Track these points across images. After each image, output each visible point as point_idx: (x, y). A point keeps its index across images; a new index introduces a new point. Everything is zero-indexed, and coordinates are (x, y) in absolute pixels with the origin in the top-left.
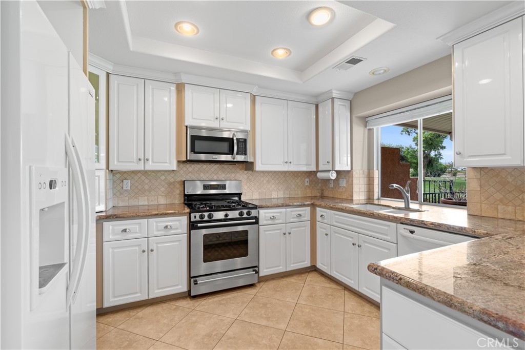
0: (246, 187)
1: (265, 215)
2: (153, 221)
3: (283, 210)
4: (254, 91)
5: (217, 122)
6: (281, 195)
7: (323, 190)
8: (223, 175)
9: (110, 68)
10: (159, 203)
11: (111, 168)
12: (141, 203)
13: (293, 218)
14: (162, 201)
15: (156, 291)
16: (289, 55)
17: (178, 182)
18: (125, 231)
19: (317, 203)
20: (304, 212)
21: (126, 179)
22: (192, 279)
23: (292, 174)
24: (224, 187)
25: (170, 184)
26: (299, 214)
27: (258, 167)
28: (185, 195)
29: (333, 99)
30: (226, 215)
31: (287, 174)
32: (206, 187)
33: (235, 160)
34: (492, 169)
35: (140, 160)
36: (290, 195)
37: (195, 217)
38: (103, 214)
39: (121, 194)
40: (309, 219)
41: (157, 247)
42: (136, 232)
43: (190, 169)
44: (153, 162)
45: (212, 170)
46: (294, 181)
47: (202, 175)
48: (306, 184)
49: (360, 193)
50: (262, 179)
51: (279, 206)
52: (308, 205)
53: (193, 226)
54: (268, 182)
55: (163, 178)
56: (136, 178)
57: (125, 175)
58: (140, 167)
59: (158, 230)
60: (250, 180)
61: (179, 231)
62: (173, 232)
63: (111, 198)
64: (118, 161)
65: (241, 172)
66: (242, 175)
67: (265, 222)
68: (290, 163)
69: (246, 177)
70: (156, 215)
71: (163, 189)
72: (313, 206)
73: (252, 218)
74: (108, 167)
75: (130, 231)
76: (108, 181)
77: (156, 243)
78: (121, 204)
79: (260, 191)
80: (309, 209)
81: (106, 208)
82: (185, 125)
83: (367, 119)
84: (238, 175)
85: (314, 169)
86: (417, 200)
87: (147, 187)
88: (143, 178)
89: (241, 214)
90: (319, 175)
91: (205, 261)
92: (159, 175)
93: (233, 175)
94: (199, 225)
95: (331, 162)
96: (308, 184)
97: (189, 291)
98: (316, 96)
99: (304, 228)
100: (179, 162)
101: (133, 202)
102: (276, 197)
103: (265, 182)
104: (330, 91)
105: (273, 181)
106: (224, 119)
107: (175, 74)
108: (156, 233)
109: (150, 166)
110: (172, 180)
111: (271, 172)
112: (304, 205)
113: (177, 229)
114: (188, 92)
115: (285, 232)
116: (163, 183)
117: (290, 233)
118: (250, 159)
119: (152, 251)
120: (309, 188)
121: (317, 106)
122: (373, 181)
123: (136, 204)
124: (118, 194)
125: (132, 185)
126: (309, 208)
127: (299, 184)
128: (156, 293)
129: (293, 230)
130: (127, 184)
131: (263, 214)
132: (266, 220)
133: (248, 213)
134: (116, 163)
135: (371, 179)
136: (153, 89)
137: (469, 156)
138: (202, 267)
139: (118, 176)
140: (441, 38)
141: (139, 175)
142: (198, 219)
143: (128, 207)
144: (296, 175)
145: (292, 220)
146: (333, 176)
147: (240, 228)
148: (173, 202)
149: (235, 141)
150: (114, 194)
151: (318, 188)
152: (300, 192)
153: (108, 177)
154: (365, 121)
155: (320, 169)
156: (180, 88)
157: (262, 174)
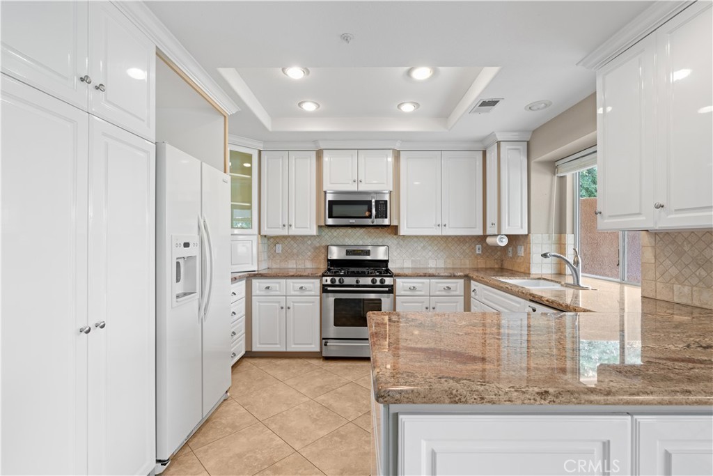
0: (395, 254)
1: (403, 286)
2: (290, 281)
3: (426, 281)
4: (398, 146)
5: (356, 184)
6: (441, 264)
7: (502, 261)
8: (370, 240)
9: (261, 147)
10: (306, 267)
11: (263, 233)
12: (290, 266)
13: (439, 291)
14: (309, 265)
15: (293, 346)
16: (418, 107)
17: (324, 247)
18: (268, 288)
19: (474, 275)
20: (455, 285)
21: (278, 243)
22: (324, 340)
23: (456, 239)
24: (368, 253)
25: (316, 248)
26: (448, 287)
27: (403, 231)
28: (328, 260)
29: (499, 143)
30: (357, 281)
31: (450, 239)
32: (348, 253)
33: (374, 224)
34: (667, 233)
35: (284, 226)
36: (453, 264)
37: (326, 281)
38: (256, 272)
39: (274, 257)
40: (463, 294)
41: (294, 306)
42: (277, 291)
43: (335, 234)
44: (295, 227)
45: (358, 234)
46: (459, 248)
47: (347, 240)
48: (477, 252)
49: (544, 265)
50: (416, 245)
51: (420, 276)
52: (460, 277)
53: (324, 289)
54: (424, 248)
55: (309, 242)
56: (286, 242)
57: (278, 240)
58: (285, 232)
59: (295, 291)
60: (401, 246)
61: (313, 293)
62: (307, 293)
63: (264, 260)
64: (268, 228)
65: (389, 237)
66: (391, 240)
67: (403, 293)
68: (445, 225)
69: (395, 242)
70: (293, 277)
71: (309, 253)
72: (467, 278)
73: (387, 286)
74: (260, 233)
75: (271, 289)
76: (260, 245)
77: (293, 302)
78: (274, 266)
79: (413, 258)
80: (461, 281)
81: (258, 268)
82: (324, 190)
83: (557, 164)
84: (386, 240)
85: (481, 233)
86: (617, 276)
87: (295, 251)
88: (292, 242)
89: (373, 281)
90: (489, 240)
91: (335, 325)
92: (306, 239)
93: (381, 240)
94: (329, 288)
95: (496, 224)
96: (480, 252)
97: (321, 352)
98: (482, 140)
99: (455, 304)
100: (320, 227)
101: (284, 265)
102: (434, 266)
103: (419, 248)
104: (493, 134)
105: (430, 248)
106: (363, 182)
107: (315, 142)
108: (293, 293)
109: (294, 231)
110: (318, 245)
111: (427, 236)
112: (454, 277)
113: (310, 291)
114: (326, 158)
115: (428, 306)
116: (309, 247)
117: (434, 308)
118: (394, 223)
119: (289, 308)
120: (482, 256)
121: (484, 153)
122: (565, 249)
123: (286, 266)
124: (271, 257)
125: (283, 248)
126: (463, 280)
127: (467, 251)
128: (293, 348)
129: (439, 304)
130: (279, 248)
131: (400, 283)
132: (405, 290)
133: (382, 281)
134: (266, 229)
135: (562, 246)
136: (295, 159)
137: (610, 216)
138: (333, 331)
139: (272, 240)
140: (581, 64)
141: (289, 239)
142: (329, 282)
143: (280, 269)
144: (462, 240)
145: (438, 293)
146: (505, 242)
147: (373, 296)
148: (319, 267)
149: (373, 204)
150: (269, 257)
151: (496, 257)
152: (467, 262)
153: (260, 242)
154: (553, 165)
155: (488, 233)
156: (319, 154)
157: (415, 239)
